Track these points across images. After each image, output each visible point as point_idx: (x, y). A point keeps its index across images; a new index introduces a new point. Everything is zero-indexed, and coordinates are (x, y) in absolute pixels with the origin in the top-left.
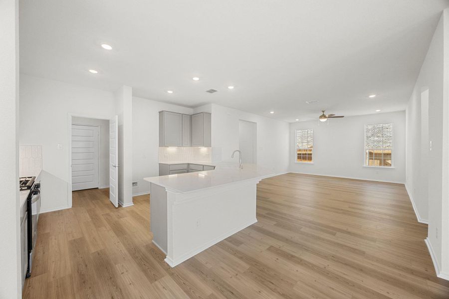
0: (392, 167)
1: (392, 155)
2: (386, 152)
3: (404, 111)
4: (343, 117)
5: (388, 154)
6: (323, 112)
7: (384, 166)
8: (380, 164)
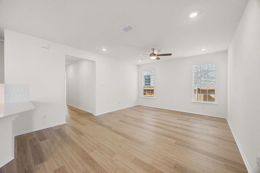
0: (215, 102)
1: (216, 91)
2: (211, 88)
3: (226, 51)
4: (170, 54)
5: (212, 90)
6: (153, 50)
7: (209, 101)
8: (205, 99)
